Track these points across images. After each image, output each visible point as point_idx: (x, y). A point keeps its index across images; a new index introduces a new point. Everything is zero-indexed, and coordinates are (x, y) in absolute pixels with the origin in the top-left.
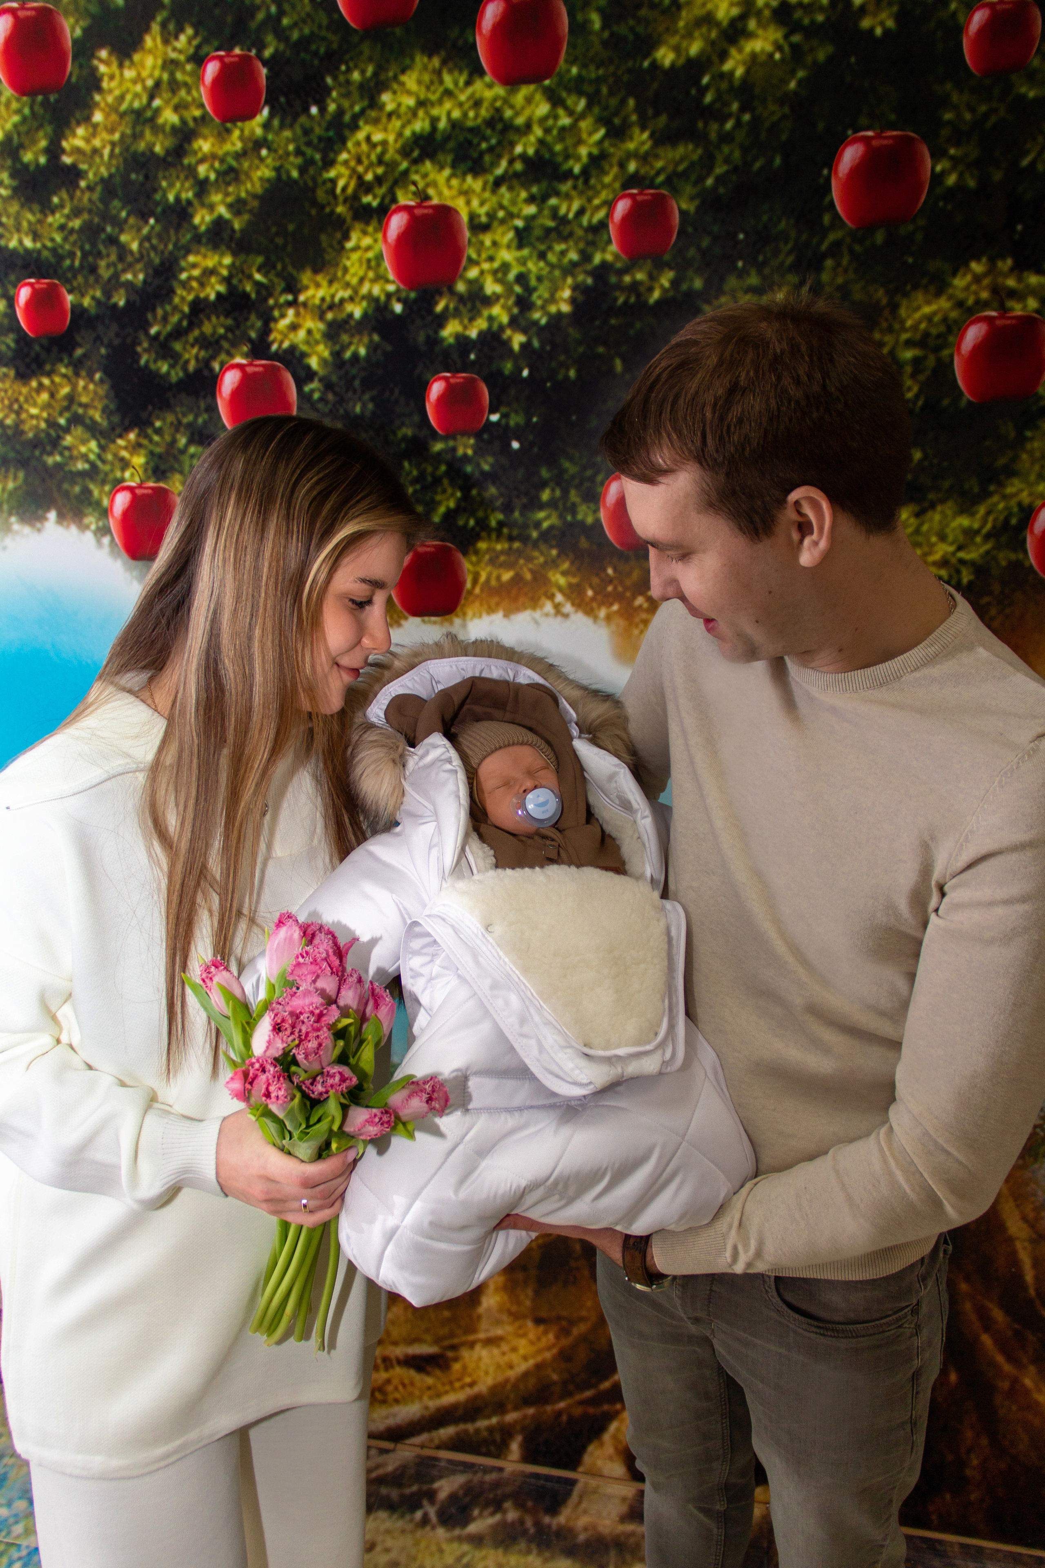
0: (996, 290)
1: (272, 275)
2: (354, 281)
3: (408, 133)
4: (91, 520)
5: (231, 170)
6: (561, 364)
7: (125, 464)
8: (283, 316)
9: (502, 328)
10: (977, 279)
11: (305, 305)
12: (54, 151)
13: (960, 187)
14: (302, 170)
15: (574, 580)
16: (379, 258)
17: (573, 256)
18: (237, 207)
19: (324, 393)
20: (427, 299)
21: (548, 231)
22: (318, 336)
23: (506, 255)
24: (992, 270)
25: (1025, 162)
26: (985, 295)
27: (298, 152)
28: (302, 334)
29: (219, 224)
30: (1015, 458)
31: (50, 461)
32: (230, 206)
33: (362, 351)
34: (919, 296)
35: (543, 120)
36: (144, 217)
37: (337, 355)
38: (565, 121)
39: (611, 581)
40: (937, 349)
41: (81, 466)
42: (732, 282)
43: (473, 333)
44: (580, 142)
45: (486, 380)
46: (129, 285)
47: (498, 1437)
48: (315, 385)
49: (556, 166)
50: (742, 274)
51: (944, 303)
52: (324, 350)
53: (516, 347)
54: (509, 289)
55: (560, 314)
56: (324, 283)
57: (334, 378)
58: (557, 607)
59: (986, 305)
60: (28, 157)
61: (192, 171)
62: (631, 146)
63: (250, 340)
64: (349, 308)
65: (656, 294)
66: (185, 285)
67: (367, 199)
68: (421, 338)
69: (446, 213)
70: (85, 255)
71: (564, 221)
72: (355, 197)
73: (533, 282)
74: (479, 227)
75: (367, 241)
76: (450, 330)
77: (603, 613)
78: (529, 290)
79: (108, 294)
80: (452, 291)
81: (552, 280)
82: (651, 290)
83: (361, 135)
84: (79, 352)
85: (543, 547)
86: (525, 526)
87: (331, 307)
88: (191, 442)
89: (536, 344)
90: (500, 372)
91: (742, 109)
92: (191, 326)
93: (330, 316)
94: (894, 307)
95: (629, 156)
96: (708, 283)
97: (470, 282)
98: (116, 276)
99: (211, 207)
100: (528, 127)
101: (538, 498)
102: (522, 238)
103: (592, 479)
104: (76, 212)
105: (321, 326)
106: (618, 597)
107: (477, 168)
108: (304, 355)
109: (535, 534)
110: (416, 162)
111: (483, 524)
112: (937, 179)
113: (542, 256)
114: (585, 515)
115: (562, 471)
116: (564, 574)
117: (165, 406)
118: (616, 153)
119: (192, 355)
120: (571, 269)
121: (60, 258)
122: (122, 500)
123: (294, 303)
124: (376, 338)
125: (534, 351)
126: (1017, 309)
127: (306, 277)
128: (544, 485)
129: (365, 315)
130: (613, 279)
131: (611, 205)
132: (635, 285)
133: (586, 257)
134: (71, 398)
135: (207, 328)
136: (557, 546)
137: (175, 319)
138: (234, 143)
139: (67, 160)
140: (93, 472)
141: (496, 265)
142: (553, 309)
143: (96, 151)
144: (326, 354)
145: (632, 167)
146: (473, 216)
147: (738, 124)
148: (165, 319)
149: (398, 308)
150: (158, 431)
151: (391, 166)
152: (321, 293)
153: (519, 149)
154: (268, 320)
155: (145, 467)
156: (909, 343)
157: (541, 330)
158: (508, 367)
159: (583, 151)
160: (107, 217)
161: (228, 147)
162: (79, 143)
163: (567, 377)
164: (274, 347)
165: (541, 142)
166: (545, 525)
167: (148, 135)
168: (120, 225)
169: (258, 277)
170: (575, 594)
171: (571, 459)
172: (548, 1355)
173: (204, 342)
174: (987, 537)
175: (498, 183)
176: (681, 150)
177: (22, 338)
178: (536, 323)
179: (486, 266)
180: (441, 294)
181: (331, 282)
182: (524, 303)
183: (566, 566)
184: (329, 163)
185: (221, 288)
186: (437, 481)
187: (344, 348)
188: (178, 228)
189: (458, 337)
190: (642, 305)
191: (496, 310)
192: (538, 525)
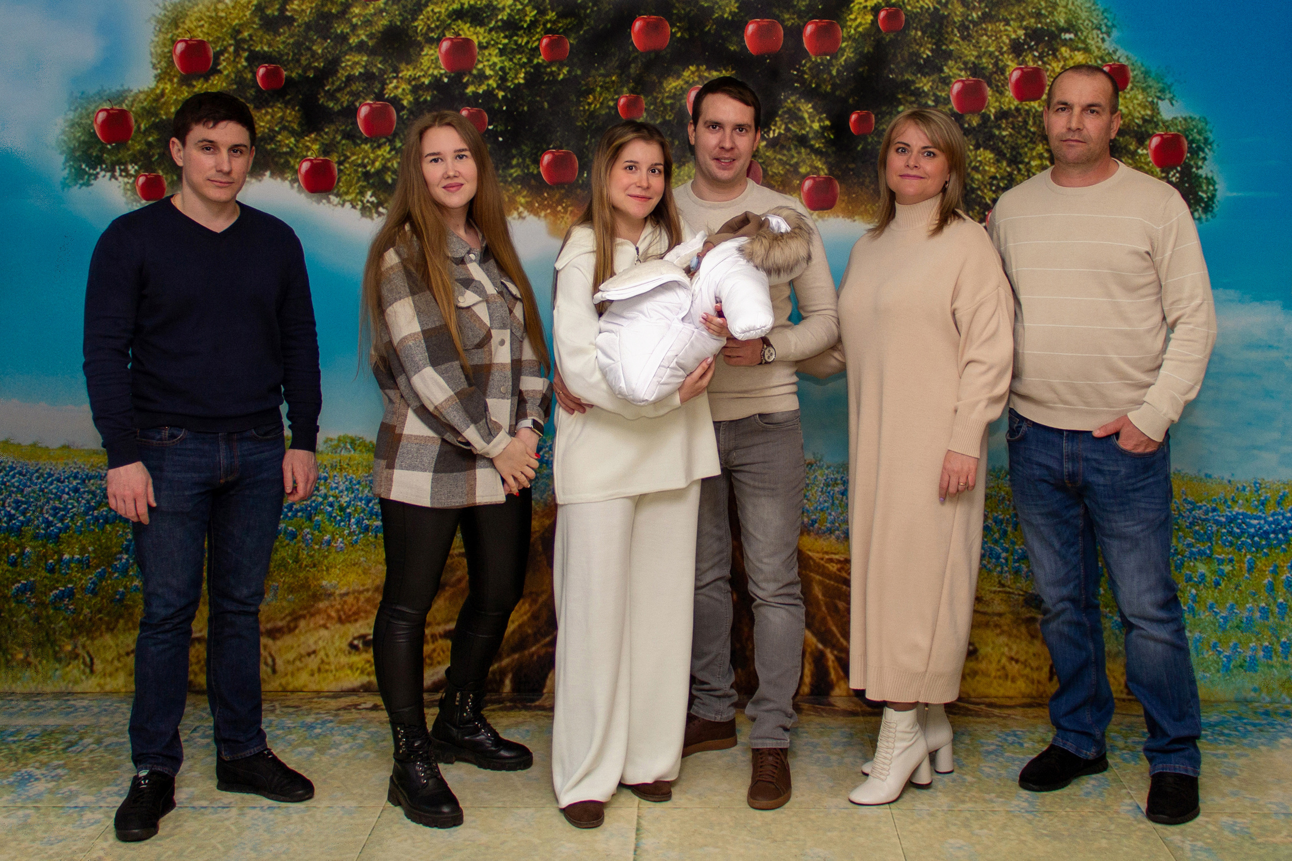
0: (700, 77)
1: (386, 65)
2: (425, 68)
3: (450, 9)
4: (289, 176)
5: (368, 20)
6: (521, 105)
7: (308, 149)
8: (391, 83)
9: (493, 89)
10: (693, 73)
11: (402, 78)
12: (282, 10)
13: (682, 37)
14: (402, 22)
15: (528, 199)
16: (437, 59)
17: (525, 60)
18: (371, 36)
19: (409, 116)
20: (459, 77)
21: (513, 50)
22: (407, 91)
23: (495, 59)
24: (698, 70)
25: (707, 29)
26: (696, 79)
27: (400, 14)
28: (400, 90)
29: (362, 43)
31: (269, 147)
32: (367, 36)
33: (429, 98)
34: (671, 79)
35: (510, 6)
36: (325, 39)
37: (416, 100)
38: (519, 7)
39: (546, 199)
40: (680, 100)
41: (285, 149)
42: (593, 72)
43: (481, 91)
44: (526, 15)
45: (486, 111)
46: (315, 68)
47: (498, 677)
48: (405, 112)
49: (516, 24)
50: (597, 69)
51: (680, 82)
52: (410, 98)
53: (500, 97)
54: (496, 73)
55: (519, 83)
56: (411, 69)
57: (414, 109)
58: (520, 214)
60: (269, 12)
61: (349, 21)
62: (548, 18)
63: (375, 93)
64: (423, 80)
65: (561, 76)
66: (343, 68)
67: (432, 35)
68: (457, 92)
69: (468, 41)
70: (294, 54)
71: (520, 46)
72: (426, 34)
73: (507, 70)
74: (482, 47)
75: (432, 52)
76: (470, 90)
77: (543, 214)
78: (505, 74)
79: (305, 71)
80: (470, 73)
81: (516, 70)
82: (559, 74)
83: (429, 9)
84: (288, 97)
85: (514, 185)
86: (505, 176)
87: (414, 79)
88: (343, 138)
89: (509, 96)
90: (493, 108)
91: (593, 6)
92: (346, 86)
93: (413, 83)
94: (661, 83)
95: (547, 21)
96: (583, 72)
97: (479, 70)
98: (310, 64)
99: (358, 36)
100: (504, 8)
101: (511, 163)
102: (502, 52)
103: (536, 154)
104: (292, 36)
105: (409, 87)
106: (550, 206)
107: (482, 24)
108: (401, 100)
109: (510, 179)
110: (454, 20)
112: (673, 35)
113: (511, 60)
115: (522, 151)
116: (524, 197)
117: (332, 122)
118: (542, 20)
119: (345, 99)
120: (523, 65)
121: (282, 56)
122: (305, 166)
123: (396, 77)
124: (435, 92)
125: (508, 99)
127: (403, 66)
128: (514, 157)
129: (430, 83)
130: (543, 70)
131: (540, 40)
132: (552, 72)
133: (530, 61)
134: (282, 118)
135: (354, 87)
136: (521, 184)
137: (338, 83)
138: (371, 9)
139: (288, 14)
140: (291, 152)
141: (491, 63)
142: (516, 82)
143: (303, 10)
144: (411, 99)
145: (549, 25)
146: (480, 43)
147: (592, 11)
148: (333, 83)
149: (446, 80)
150: (326, 133)
151: (443, 21)
152: (409, 73)
153: (500, 17)
154: (384, 84)
155: (319, 150)
156: (668, 98)
157: (511, 90)
158: (497, 105)
159: (528, 19)
160: (306, 38)
161: (367, 11)
162: (295, 7)
163: (523, 110)
164: (386, 96)
165: (509, 15)
166: (515, 175)
167: (329, 5)
168: (313, 42)
169: (379, 66)
170: (530, 207)
171: (526, 145)
172: (525, 618)
173: (351, 93)
175: (491, 30)
176: (569, 20)
177: (259, 90)
178: (509, 87)
179: (486, 63)
180: (465, 74)
181: (414, 69)
183: (525, 193)
184: (415, 20)
185: (362, 70)
187: (420, 97)
188: (341, 44)
189: (474, 93)
190: (555, 81)
191: (491, 82)
192: (511, 175)
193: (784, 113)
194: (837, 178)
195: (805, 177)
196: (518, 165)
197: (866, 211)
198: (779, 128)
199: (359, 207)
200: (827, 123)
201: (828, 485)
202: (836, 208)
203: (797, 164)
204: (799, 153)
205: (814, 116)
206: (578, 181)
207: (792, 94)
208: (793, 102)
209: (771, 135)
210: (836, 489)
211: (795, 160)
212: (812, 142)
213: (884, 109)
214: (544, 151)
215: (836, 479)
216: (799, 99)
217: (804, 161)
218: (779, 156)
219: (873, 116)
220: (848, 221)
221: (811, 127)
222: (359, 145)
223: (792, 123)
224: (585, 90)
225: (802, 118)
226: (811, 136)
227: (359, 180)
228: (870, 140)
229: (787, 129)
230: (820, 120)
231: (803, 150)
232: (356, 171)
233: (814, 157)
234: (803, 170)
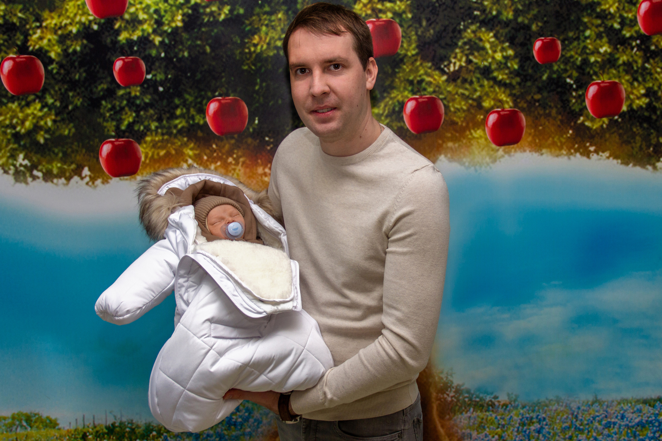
0: (373, 10)
1: (28, 14)
2: (72, 15)
6: (180, 50)
8: (35, 33)
9: (149, 35)
11: (46, 27)
15: (197, 152)
19: (59, 70)
20: (110, 23)
22: (54, 42)
26: (369, 12)
28: (45, 41)
30: (393, 81)
33: (78, 48)
37: (65, 51)
39: (215, 151)
42: (257, 10)
43: (135, 38)
45: (143, 59)
48: (54, 66)
52: (58, 49)
53: (157, 43)
55: (177, 28)
56: (56, 17)
57: (64, 62)
59: (370, 16)
63: (17, 46)
64: (70, 28)
65: (222, 17)
68: (109, 40)
73: (163, 13)
76: (123, 37)
77: (213, 167)
78: (161, 17)
80: (122, 19)
81: (172, 12)
82: (220, 14)
85: (180, 137)
86: (169, 128)
87: (60, 28)
89: (167, 41)
90: (150, 55)
93: (60, 32)
96: (246, 10)
97: (131, 14)
101: (174, 113)
103: (201, 103)
105: (56, 37)
106: (219, 158)
108: (47, 52)
109: (175, 131)
111: (148, 128)
114: (199, 120)
115: (185, 100)
116: (192, 149)
120: (180, 6)
123: (40, 27)
124: (85, 42)
125: (166, 45)
126: (384, 17)
127: (46, 14)
128: (177, 107)
129: (79, 31)
130: (201, 11)
132: (212, 13)
136: (186, 136)
141: (144, 6)
142: (173, 25)
144: (59, 51)
149: (95, 27)
152: (54, 22)
154: (26, 35)
157: (169, 35)
158: (154, 52)
163: (183, 56)
164: (31, 48)
166: (180, 126)
169: (20, 15)
170: (198, 158)
171: (189, 94)
174: (387, 117)
178: (166, 32)
179: (139, 6)
180: (117, 20)
181: (59, 16)
182: (159, 23)
183: (192, 145)
186: (122, 109)
187: (68, 47)
189: (127, 40)
190: (216, 22)
191: (145, 26)
192: (176, 126)
193: (465, 44)
194: (523, 110)
195: (488, 112)
196: (182, 116)
197: (554, 143)
198: (460, 60)
199: (12, 172)
200: (510, 52)
201: (523, 424)
202: (522, 142)
203: (480, 97)
204: (482, 86)
205: (496, 46)
206: (248, 129)
207: (472, 23)
208: (474, 32)
209: (452, 69)
210: (532, 428)
211: (478, 94)
212: (495, 74)
213: (571, 34)
214: (210, 100)
215: (532, 418)
216: (480, 28)
217: (487, 94)
218: (461, 91)
219: (559, 43)
220: (535, 155)
221: (493, 58)
222: (5, 104)
223: (473, 54)
224: (250, 31)
225: (484, 49)
226: (493, 67)
227: (9, 141)
228: (555, 68)
229: (469, 62)
230: (503, 50)
231: (486, 83)
232: (5, 133)
233: (497, 89)
234: (487, 104)
